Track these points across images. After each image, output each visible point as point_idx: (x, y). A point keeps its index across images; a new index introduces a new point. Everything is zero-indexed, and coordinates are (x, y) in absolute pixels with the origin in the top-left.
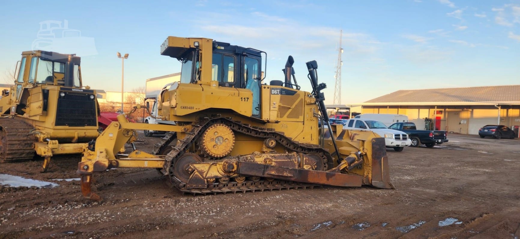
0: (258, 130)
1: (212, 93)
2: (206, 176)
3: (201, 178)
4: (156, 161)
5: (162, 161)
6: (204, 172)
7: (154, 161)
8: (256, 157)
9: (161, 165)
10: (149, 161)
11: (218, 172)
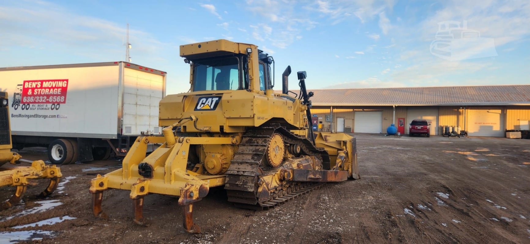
0: (298, 137)
1: (274, 103)
2: (270, 187)
3: (267, 190)
4: (215, 179)
5: (219, 178)
6: (269, 183)
7: (213, 179)
8: (293, 164)
9: (219, 182)
10: (211, 179)
11: (276, 182)
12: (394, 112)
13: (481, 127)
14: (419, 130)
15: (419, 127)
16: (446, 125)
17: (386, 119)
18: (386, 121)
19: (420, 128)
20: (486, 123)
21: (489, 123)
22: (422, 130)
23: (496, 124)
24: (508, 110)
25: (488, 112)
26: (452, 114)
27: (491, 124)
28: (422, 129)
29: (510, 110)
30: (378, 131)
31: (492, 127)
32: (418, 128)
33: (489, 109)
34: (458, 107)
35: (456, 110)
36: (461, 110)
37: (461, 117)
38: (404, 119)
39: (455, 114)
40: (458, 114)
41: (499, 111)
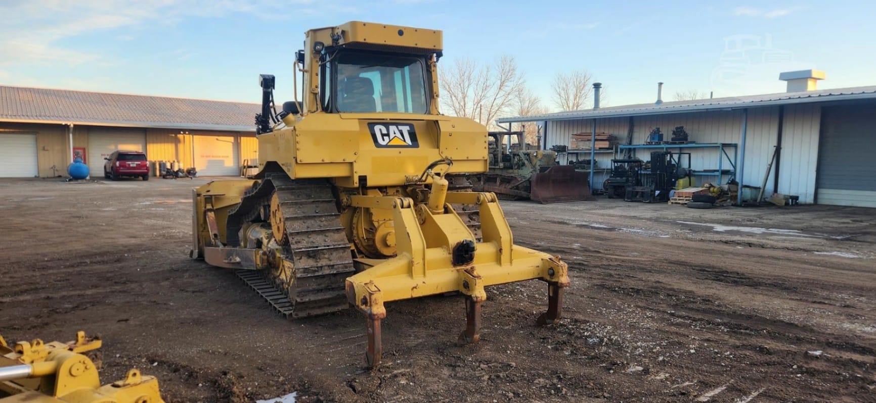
12: (71, 135)
13: (209, 162)
14: (134, 168)
15: (133, 164)
16: (160, 159)
17: (46, 148)
18: (47, 152)
19: (135, 165)
20: (217, 157)
21: (220, 157)
22: (138, 169)
23: (228, 157)
24: (242, 138)
25: (217, 139)
26: (168, 142)
27: (223, 157)
28: (139, 167)
29: (245, 138)
30: (30, 172)
31: (223, 162)
32: (131, 165)
33: (219, 136)
34: (177, 131)
35: (173, 135)
36: (180, 136)
37: (181, 146)
38: (84, 149)
39: (172, 142)
40: (177, 141)
41: (231, 139)
